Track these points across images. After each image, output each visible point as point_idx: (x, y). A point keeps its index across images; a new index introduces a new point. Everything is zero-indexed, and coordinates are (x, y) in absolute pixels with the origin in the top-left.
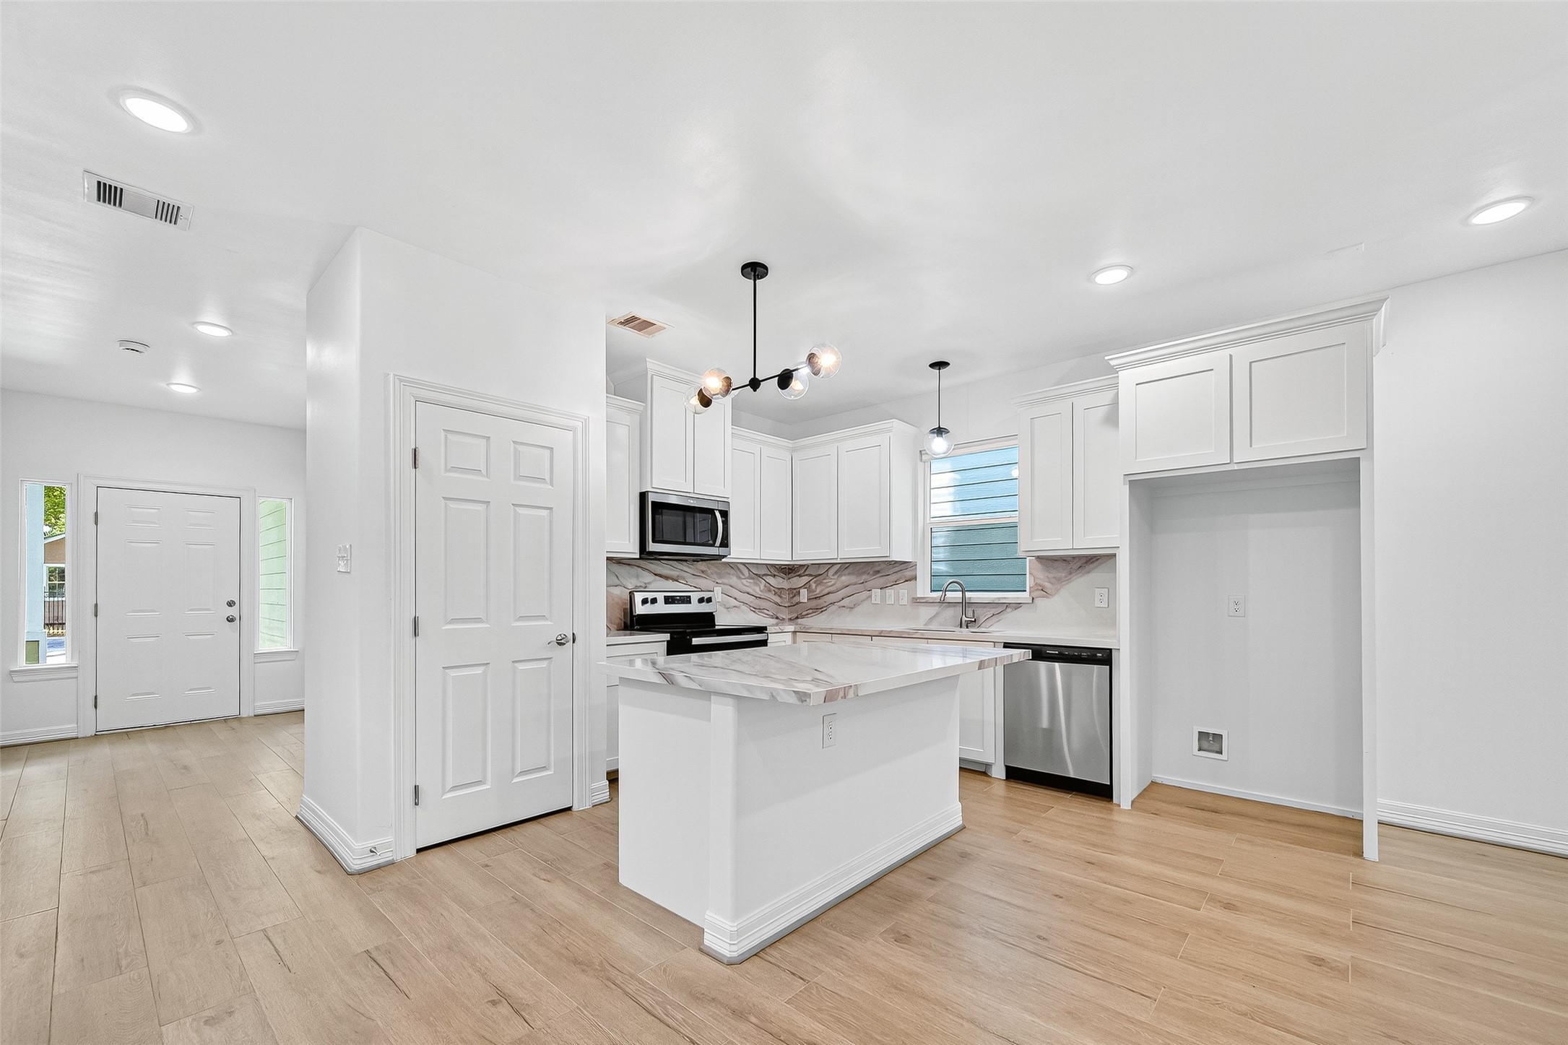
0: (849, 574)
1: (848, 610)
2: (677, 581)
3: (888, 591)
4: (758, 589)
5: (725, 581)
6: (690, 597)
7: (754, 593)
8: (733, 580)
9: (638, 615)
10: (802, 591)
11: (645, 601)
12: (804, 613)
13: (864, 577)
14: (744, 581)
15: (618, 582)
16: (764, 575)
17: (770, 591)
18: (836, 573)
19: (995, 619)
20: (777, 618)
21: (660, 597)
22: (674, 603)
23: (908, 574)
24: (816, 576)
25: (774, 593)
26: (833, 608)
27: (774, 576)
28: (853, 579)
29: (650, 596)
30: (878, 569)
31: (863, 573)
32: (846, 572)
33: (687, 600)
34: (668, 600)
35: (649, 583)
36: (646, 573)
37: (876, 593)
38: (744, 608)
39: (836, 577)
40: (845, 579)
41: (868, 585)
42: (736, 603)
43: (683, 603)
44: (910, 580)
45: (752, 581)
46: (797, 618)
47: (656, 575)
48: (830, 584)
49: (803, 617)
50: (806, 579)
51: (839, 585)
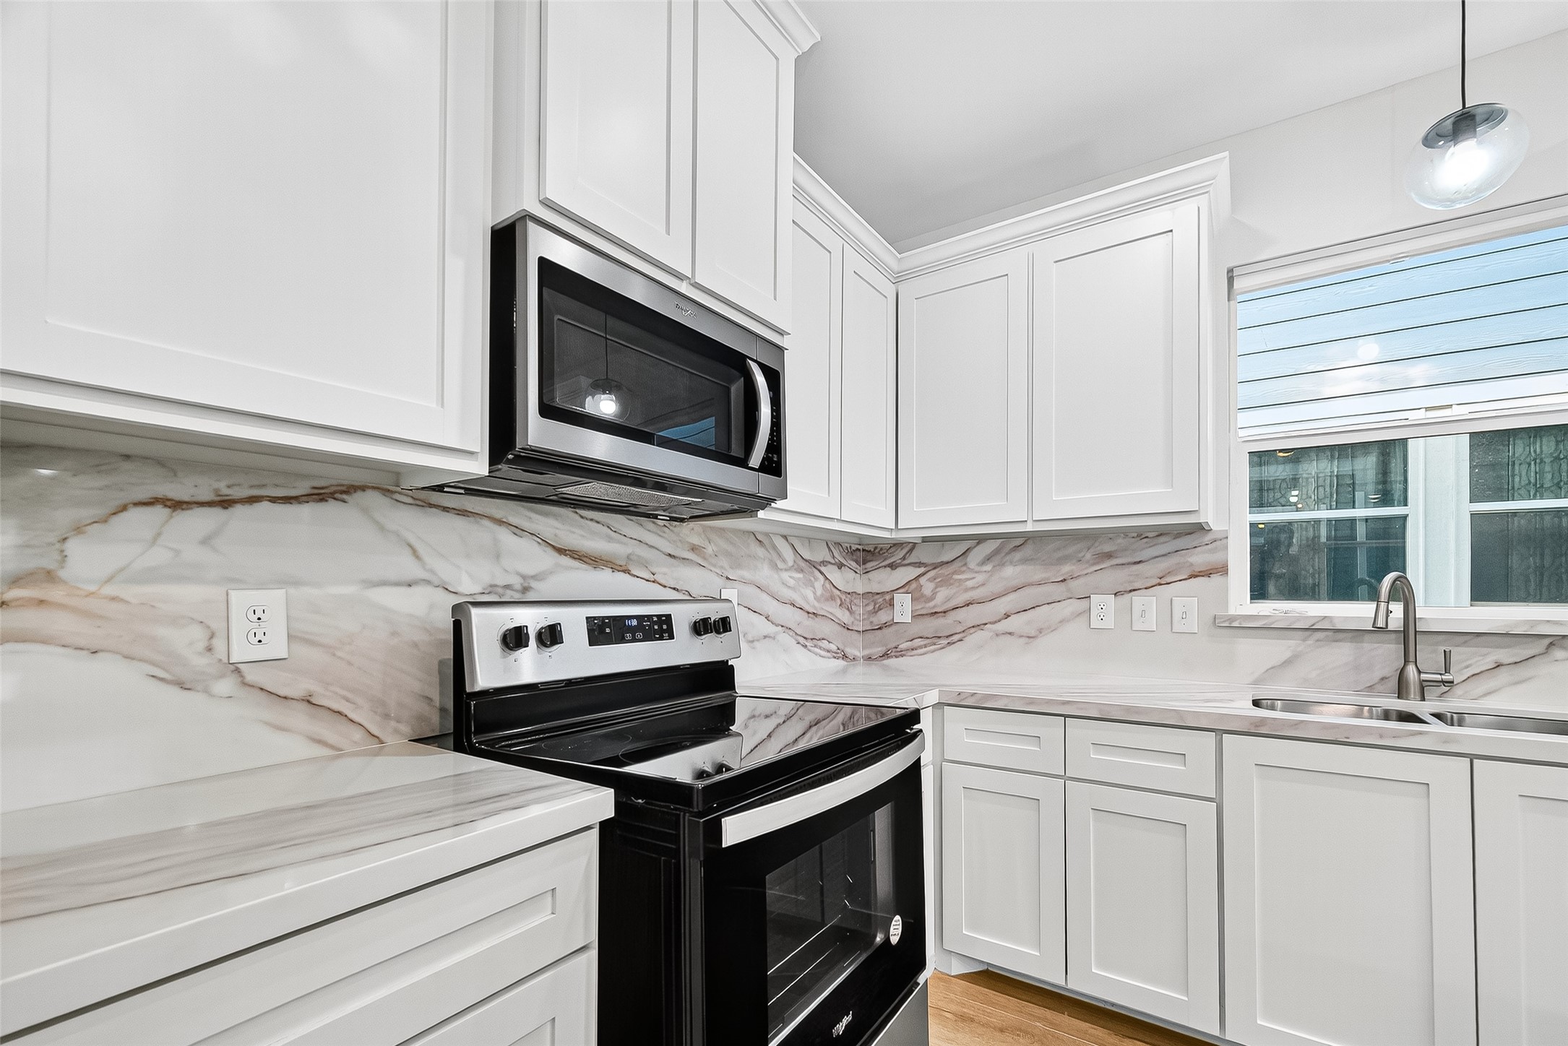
0: (1024, 561)
1: (1023, 640)
2: (627, 571)
3: (1138, 600)
4: (809, 595)
5: (746, 574)
6: (669, 617)
7: (800, 602)
8: (764, 574)
9: (484, 693)
10: (898, 597)
11: (515, 639)
12: (903, 646)
13: (1067, 569)
14: (785, 575)
15: (414, 570)
16: (824, 563)
17: (832, 598)
18: (988, 559)
19: (1503, 676)
20: (845, 657)
21: (574, 622)
22: (622, 640)
23: (1199, 559)
24: (935, 566)
25: (839, 602)
26: (978, 636)
27: (840, 566)
28: (1037, 573)
29: (532, 619)
30: (1107, 548)
31: (1062, 561)
32: (1018, 556)
33: (660, 628)
34: (603, 632)
35: (534, 577)
36: (526, 544)
37: (1104, 606)
38: (786, 639)
39: (988, 567)
40: (1011, 573)
41: (1077, 586)
42: (771, 629)
43: (649, 637)
44: (1207, 574)
45: (800, 575)
46: (885, 655)
47: (561, 551)
48: (970, 584)
49: (900, 654)
50: (905, 574)
51: (995, 586)
